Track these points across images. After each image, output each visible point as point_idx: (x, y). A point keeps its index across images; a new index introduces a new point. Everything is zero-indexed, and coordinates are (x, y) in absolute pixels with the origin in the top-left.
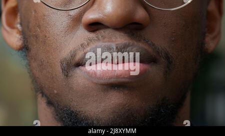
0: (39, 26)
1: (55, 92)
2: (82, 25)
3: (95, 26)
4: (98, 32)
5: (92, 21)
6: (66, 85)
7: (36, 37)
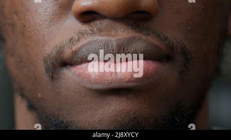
0: (16, 13)
1: (40, 95)
2: (72, 13)
3: (88, 16)
4: (92, 24)
5: (84, 10)
6: (51, 89)
7: (13, 25)
